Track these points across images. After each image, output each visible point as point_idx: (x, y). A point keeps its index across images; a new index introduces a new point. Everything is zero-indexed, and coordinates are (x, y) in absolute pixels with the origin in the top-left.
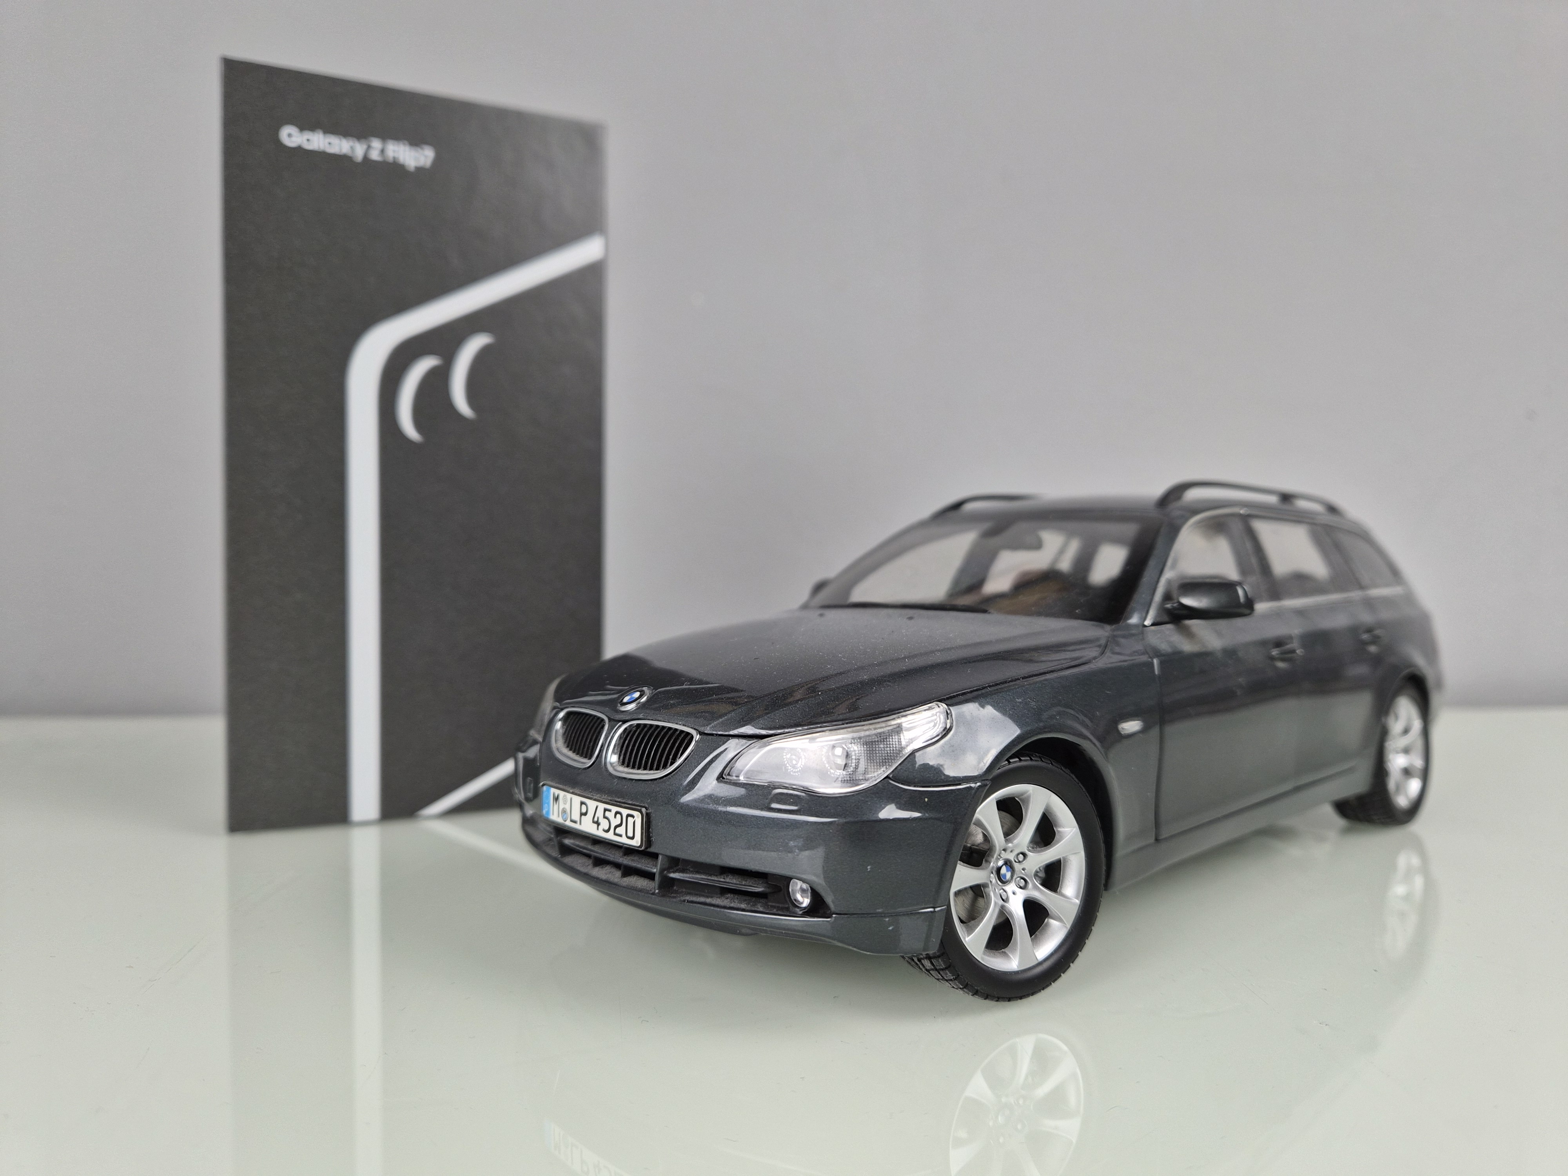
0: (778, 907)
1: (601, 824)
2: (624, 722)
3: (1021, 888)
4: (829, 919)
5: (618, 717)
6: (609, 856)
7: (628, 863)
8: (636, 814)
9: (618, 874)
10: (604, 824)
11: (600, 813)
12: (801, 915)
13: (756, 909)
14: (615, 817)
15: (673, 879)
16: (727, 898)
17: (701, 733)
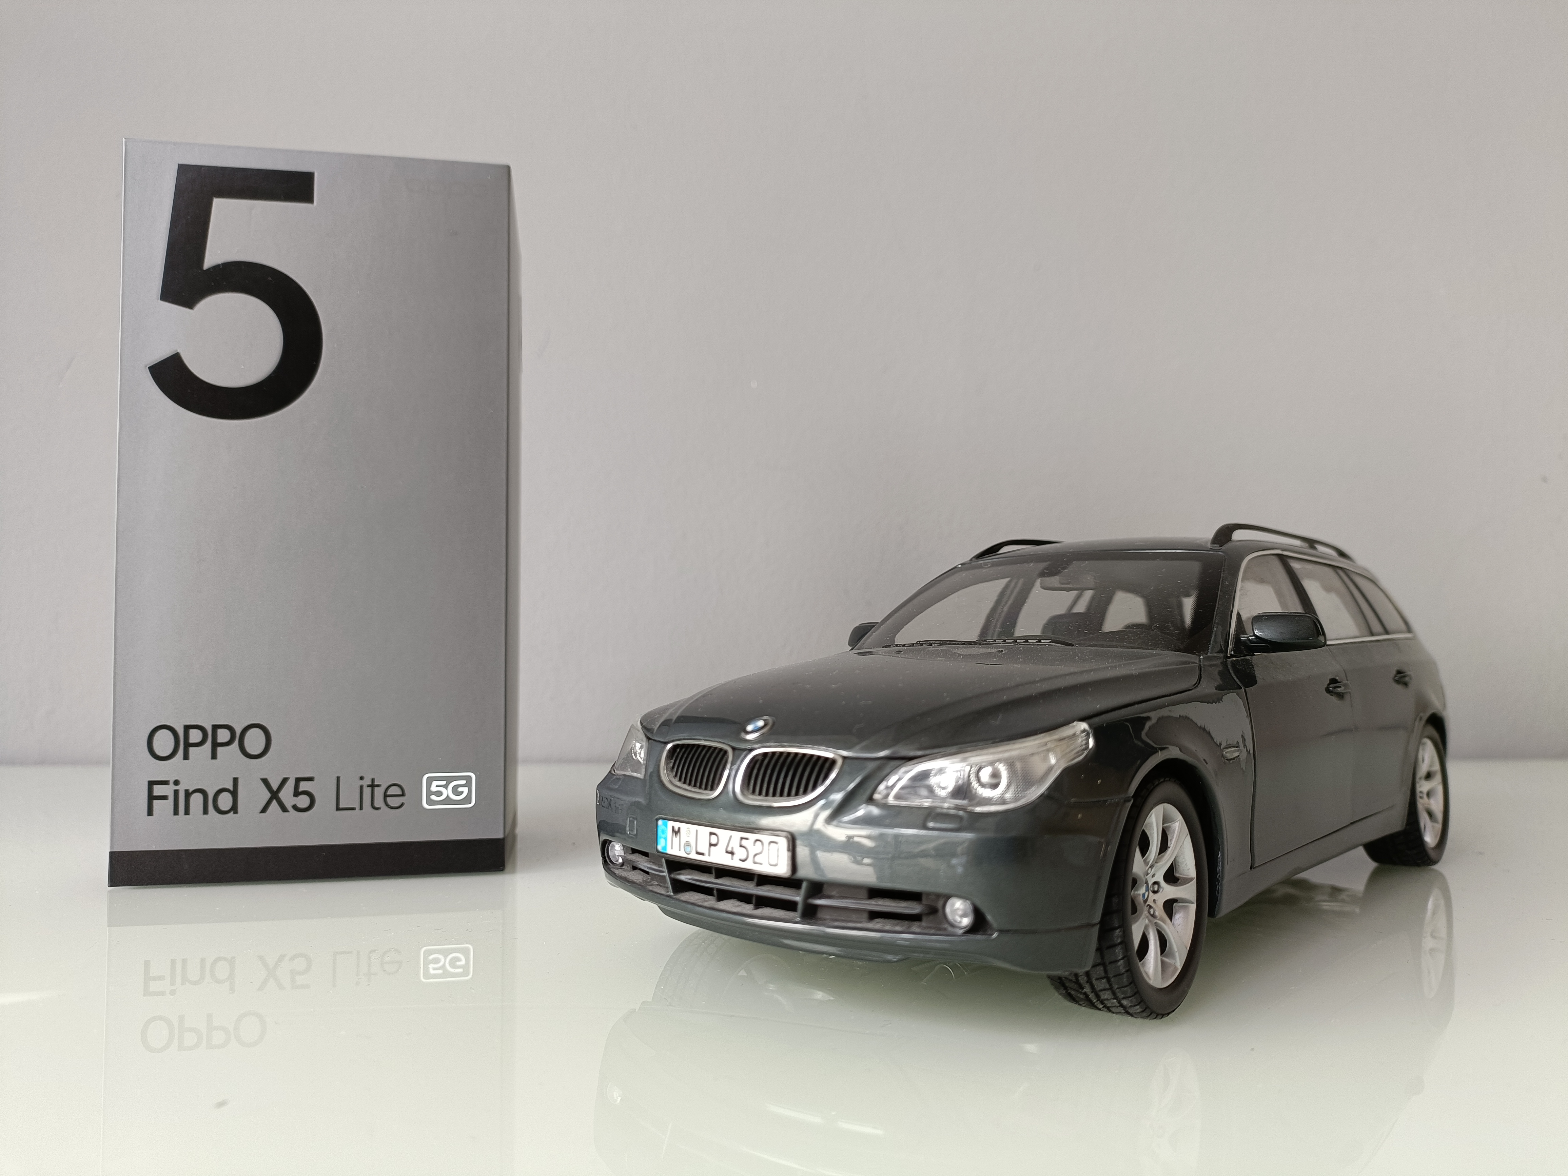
0: (936, 928)
1: (737, 853)
2: (751, 750)
4: (993, 936)
5: (742, 746)
6: (741, 888)
7: (762, 893)
8: (776, 840)
9: (749, 906)
10: (740, 853)
11: (734, 842)
12: (962, 933)
14: (755, 845)
15: (816, 907)
16: (877, 923)
17: (845, 758)
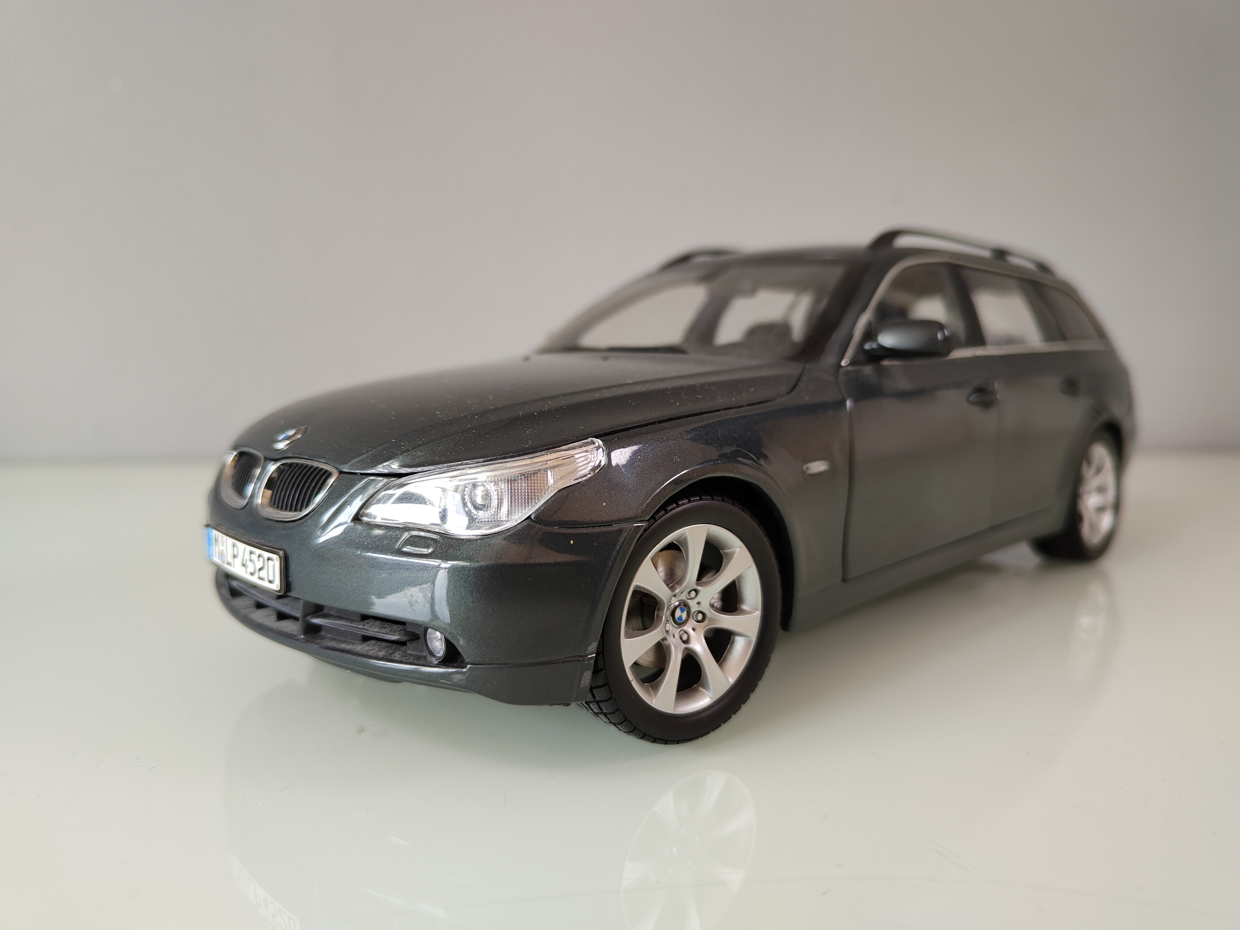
0: (416, 656)
1: (249, 567)
2: (277, 460)
4: (464, 670)
5: (272, 456)
6: (263, 600)
7: (278, 607)
8: (274, 556)
9: (274, 617)
10: (251, 567)
11: (247, 556)
12: (436, 664)
13: (393, 658)
14: (259, 561)
15: (314, 624)
16: (368, 646)
17: (341, 472)
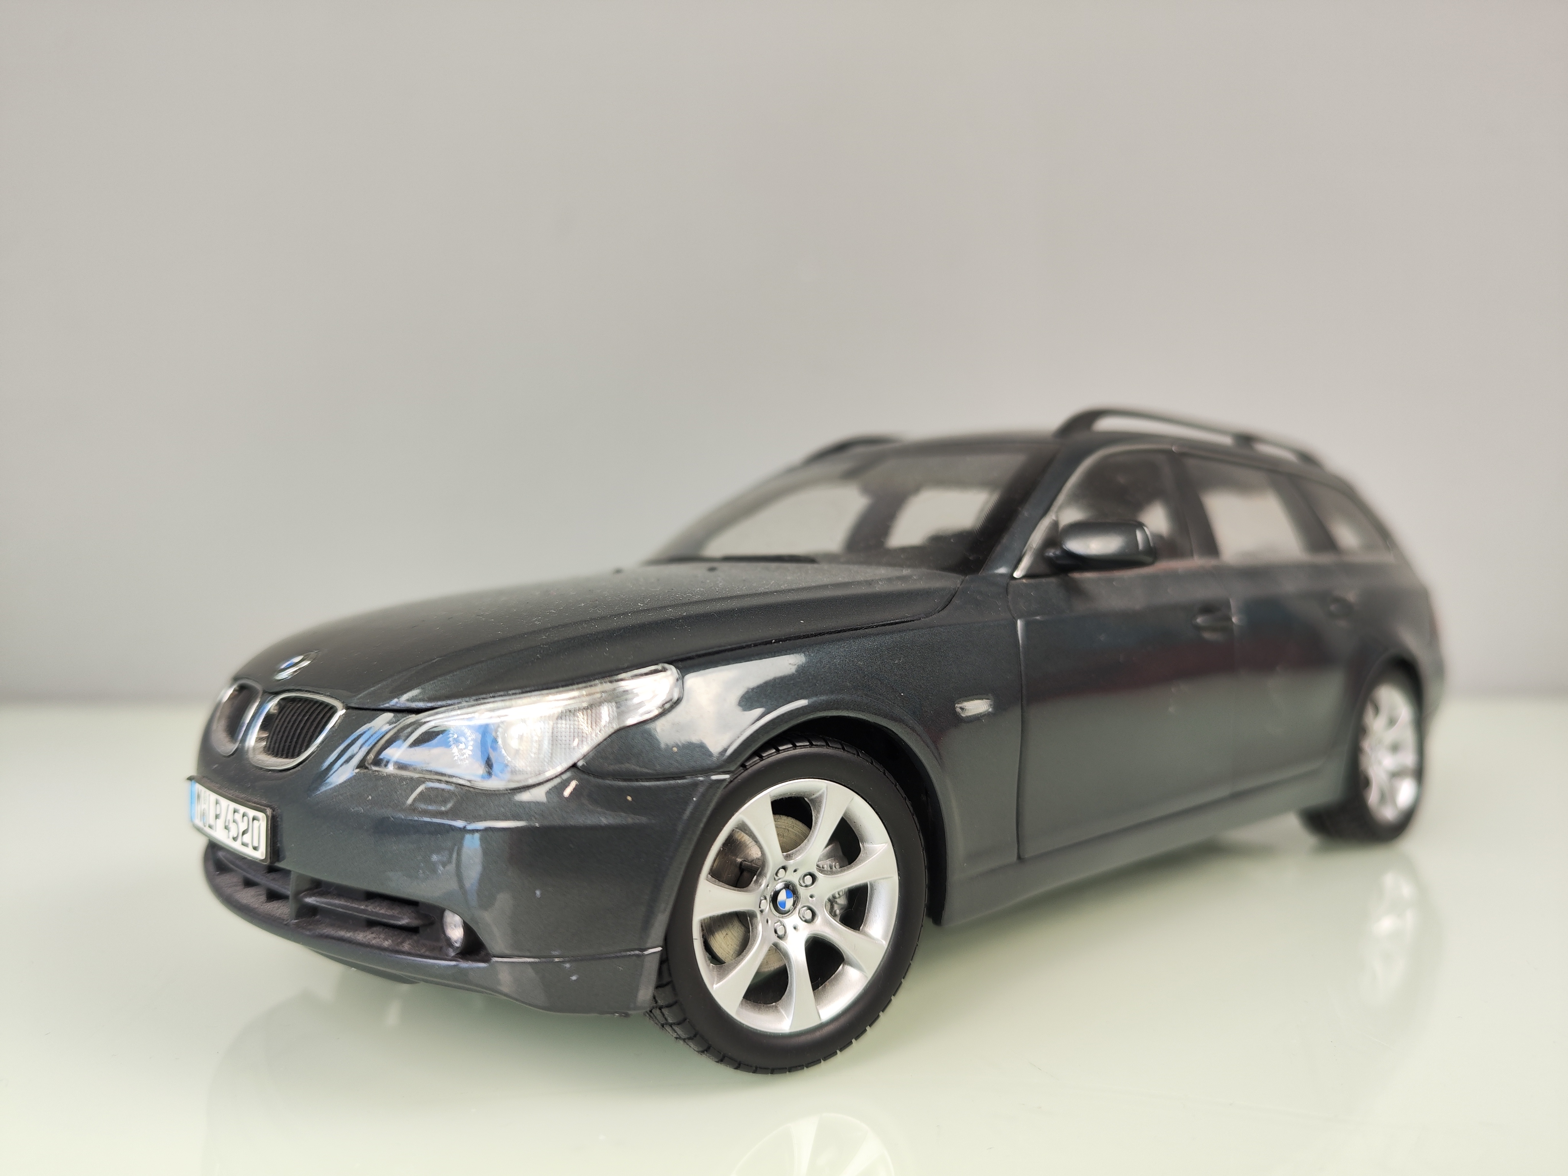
0: (431, 948)
1: (232, 830)
2: (277, 694)
3: (806, 921)
5: (271, 688)
7: (267, 883)
8: (260, 815)
9: (263, 898)
11: (230, 817)
12: (452, 957)
13: (401, 948)
14: (243, 821)
15: (309, 905)
16: (372, 933)
17: (348, 708)
